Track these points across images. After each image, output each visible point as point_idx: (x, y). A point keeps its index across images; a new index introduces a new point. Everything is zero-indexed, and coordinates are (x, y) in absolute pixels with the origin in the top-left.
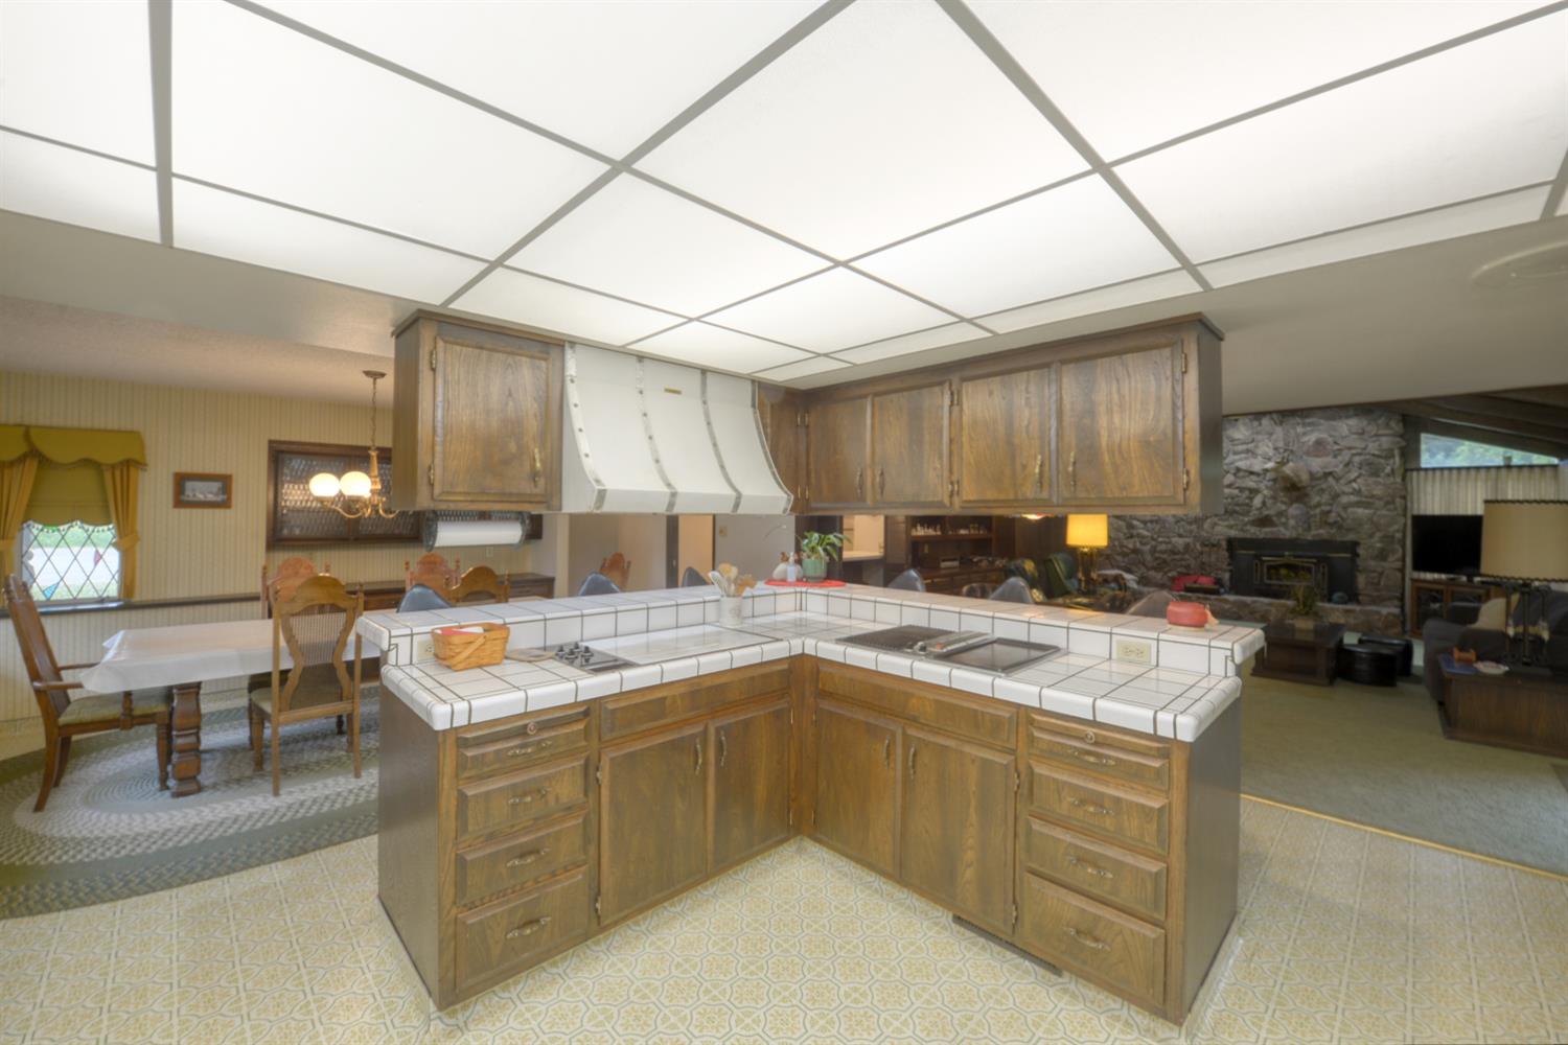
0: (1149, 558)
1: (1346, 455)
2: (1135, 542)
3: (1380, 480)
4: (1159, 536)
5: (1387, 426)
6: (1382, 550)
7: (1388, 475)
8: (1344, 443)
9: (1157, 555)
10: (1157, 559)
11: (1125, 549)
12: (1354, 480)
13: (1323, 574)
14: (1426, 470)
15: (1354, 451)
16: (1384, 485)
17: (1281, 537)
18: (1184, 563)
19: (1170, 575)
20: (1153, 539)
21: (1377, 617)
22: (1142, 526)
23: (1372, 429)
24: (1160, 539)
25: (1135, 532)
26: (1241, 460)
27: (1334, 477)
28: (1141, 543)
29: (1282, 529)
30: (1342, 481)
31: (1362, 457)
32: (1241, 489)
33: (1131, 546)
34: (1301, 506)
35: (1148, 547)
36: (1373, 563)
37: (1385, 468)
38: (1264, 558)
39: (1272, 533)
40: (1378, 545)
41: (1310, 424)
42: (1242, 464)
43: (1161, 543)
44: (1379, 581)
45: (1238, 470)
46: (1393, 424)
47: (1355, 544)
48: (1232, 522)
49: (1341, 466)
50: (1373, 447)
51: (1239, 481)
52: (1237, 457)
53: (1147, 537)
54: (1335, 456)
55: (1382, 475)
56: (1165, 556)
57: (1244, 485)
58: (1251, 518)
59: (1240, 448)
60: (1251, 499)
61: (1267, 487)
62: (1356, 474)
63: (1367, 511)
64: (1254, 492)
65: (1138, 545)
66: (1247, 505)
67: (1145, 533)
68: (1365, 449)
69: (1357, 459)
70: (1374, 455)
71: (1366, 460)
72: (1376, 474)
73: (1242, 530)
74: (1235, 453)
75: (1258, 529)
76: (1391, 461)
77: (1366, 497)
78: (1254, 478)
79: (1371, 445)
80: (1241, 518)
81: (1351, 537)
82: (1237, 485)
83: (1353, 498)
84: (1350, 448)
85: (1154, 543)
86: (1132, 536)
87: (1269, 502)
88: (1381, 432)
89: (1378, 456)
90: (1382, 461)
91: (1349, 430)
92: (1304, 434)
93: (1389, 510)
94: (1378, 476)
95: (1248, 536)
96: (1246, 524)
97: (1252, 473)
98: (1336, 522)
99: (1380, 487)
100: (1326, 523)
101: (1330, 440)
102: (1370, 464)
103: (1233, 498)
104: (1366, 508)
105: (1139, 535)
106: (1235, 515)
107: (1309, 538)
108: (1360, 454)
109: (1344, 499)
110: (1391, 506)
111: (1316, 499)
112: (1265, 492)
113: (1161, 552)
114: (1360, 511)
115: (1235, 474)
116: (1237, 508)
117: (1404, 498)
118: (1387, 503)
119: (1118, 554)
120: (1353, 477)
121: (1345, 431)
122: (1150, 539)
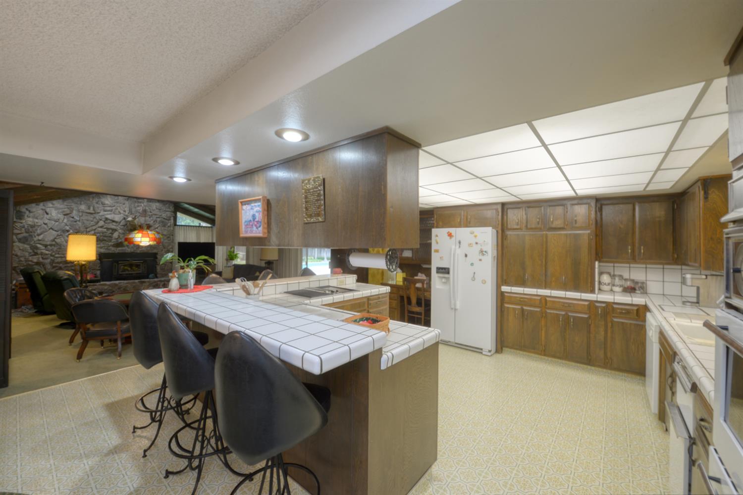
1: (154, 218)
2: (39, 258)
3: (166, 228)
4: (56, 254)
5: (169, 208)
7: (169, 227)
8: (154, 212)
9: (54, 265)
10: (54, 267)
11: (30, 263)
12: (157, 228)
13: (145, 267)
14: (179, 226)
15: (157, 216)
17: (127, 252)
18: (73, 268)
20: (51, 255)
22: (44, 248)
23: (164, 208)
24: (57, 255)
25: (39, 252)
26: (108, 214)
28: (43, 258)
29: (126, 248)
31: (160, 219)
32: (108, 229)
33: (35, 260)
35: (49, 260)
37: (167, 224)
38: (120, 262)
39: (122, 250)
41: (140, 202)
42: (109, 217)
43: (57, 257)
45: (107, 219)
46: (171, 208)
47: (157, 254)
48: (102, 245)
49: (152, 222)
50: (164, 215)
51: (106, 225)
52: (106, 213)
53: (47, 254)
54: (150, 218)
55: (167, 226)
56: (61, 265)
57: (109, 227)
58: (112, 244)
59: (108, 208)
60: (112, 234)
61: (121, 229)
62: (158, 225)
64: (114, 230)
65: (41, 259)
66: (110, 237)
67: (47, 252)
68: (161, 215)
69: (158, 219)
70: (164, 218)
72: (164, 226)
73: (107, 249)
74: (105, 211)
75: (115, 248)
76: (170, 221)
78: (114, 224)
79: (163, 215)
80: (107, 243)
81: (155, 251)
82: (105, 227)
84: (156, 215)
85: (52, 258)
86: (36, 254)
87: (121, 236)
88: (167, 210)
89: (166, 219)
90: (167, 221)
91: (156, 208)
92: (138, 206)
93: (169, 240)
95: (111, 252)
96: (109, 247)
97: (114, 221)
99: (166, 231)
101: (149, 210)
102: (163, 222)
103: (103, 233)
105: (42, 254)
106: (104, 242)
107: (138, 252)
108: (159, 218)
110: (169, 239)
112: (120, 231)
113: (58, 263)
115: (104, 221)
116: (105, 238)
117: (172, 235)
118: (168, 237)
120: (156, 227)
121: (154, 208)
122: (49, 255)
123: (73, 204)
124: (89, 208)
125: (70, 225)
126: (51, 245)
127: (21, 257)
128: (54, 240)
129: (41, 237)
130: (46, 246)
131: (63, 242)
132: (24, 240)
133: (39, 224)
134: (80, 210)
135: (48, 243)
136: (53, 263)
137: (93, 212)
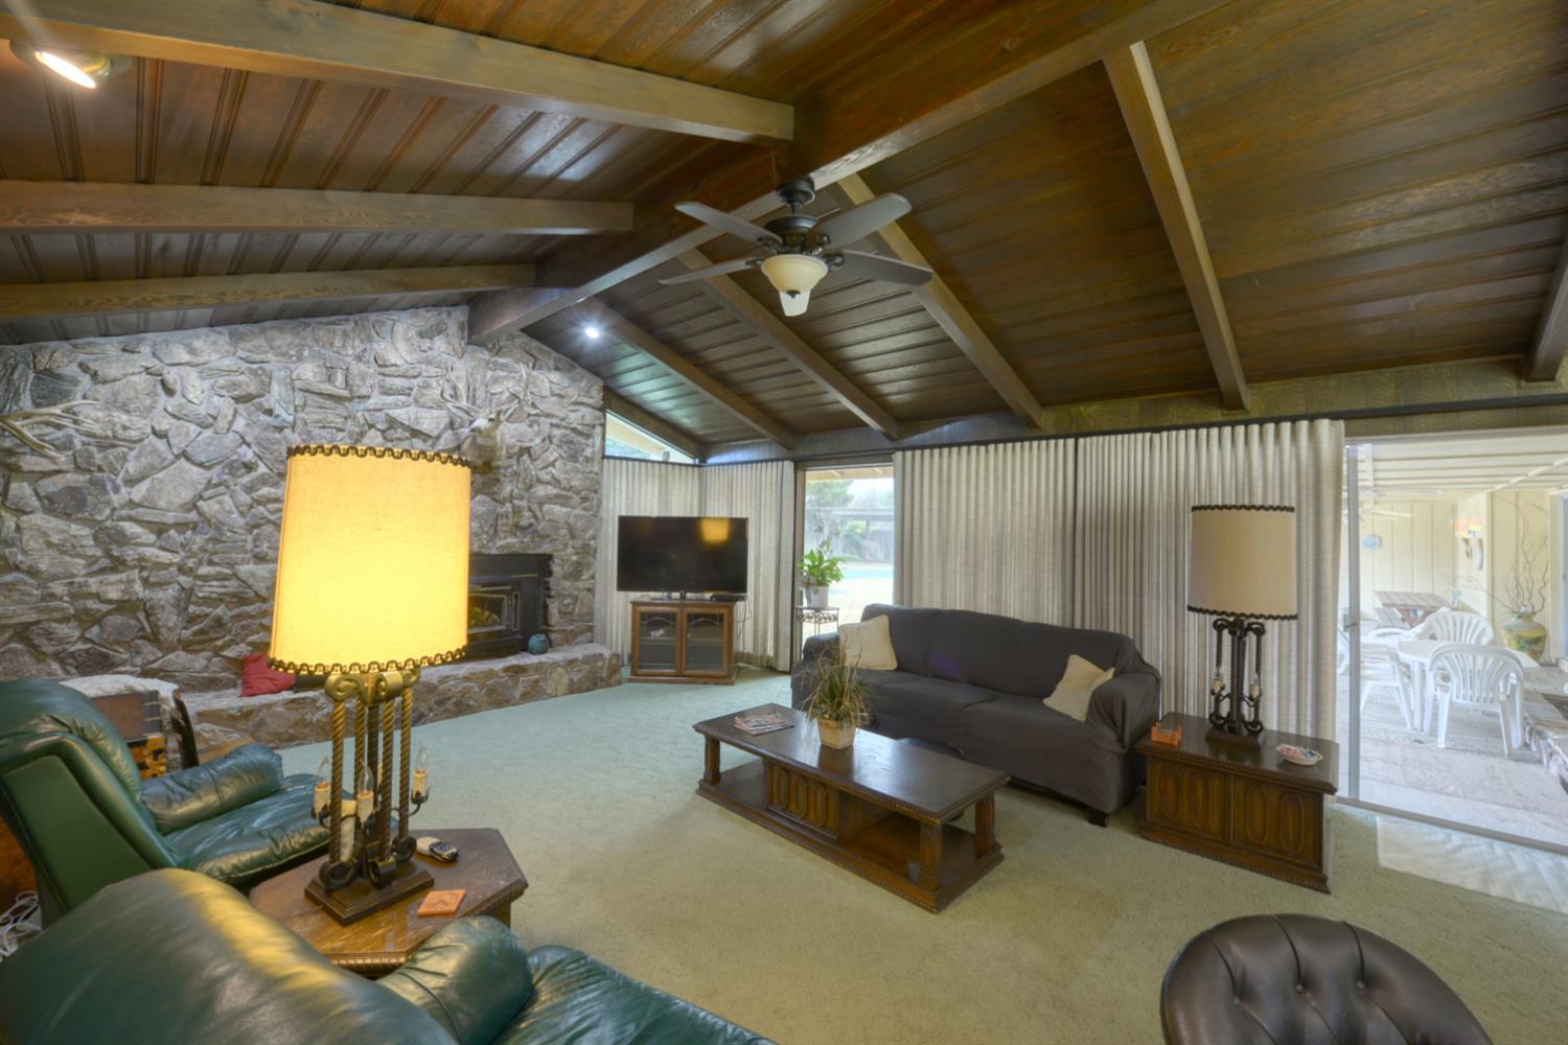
0: (170, 619)
1: (544, 425)
2: (130, 582)
3: (578, 466)
4: (200, 563)
5: (588, 393)
6: (578, 563)
7: (586, 460)
8: (543, 407)
9: (192, 609)
10: (192, 620)
11: (92, 604)
12: (552, 464)
13: (516, 610)
14: (613, 458)
15: (554, 421)
16: (583, 472)
19: (228, 653)
20: (182, 570)
21: (600, 664)
22: (152, 538)
23: (573, 393)
24: (204, 570)
25: (130, 554)
26: (397, 406)
27: (530, 455)
28: (145, 582)
30: (539, 463)
31: (564, 431)
33: (114, 594)
34: (487, 499)
35: (171, 592)
36: (567, 584)
37: (583, 450)
40: (575, 558)
41: (503, 367)
42: (400, 414)
43: (205, 578)
44: (574, 610)
45: (392, 423)
46: (594, 392)
47: (549, 557)
49: (538, 441)
50: (573, 419)
52: (390, 399)
53: (166, 566)
54: (532, 425)
55: (581, 459)
56: (220, 611)
59: (399, 383)
62: (556, 455)
63: (564, 510)
65: (138, 587)
67: (165, 557)
68: (563, 419)
69: (556, 433)
70: (574, 430)
71: (565, 435)
72: (574, 458)
74: (386, 392)
76: (590, 442)
77: (565, 489)
78: (416, 443)
79: (571, 415)
81: (545, 548)
83: (552, 490)
84: (548, 416)
85: (184, 580)
86: (118, 564)
88: (581, 399)
89: (580, 433)
90: (582, 440)
92: (496, 380)
93: (585, 509)
94: (576, 461)
97: (416, 433)
98: (531, 525)
99: (579, 476)
100: (517, 526)
101: (527, 397)
102: (571, 442)
104: (563, 505)
105: (142, 563)
107: (494, 551)
108: (557, 426)
109: (541, 491)
110: (587, 504)
111: (507, 489)
113: (207, 601)
114: (557, 508)
115: (382, 432)
117: (597, 492)
118: (585, 499)
119: (65, 620)
120: (552, 459)
121: (545, 389)
122: (173, 569)
123: (270, 356)
124: (330, 379)
125: (259, 444)
126: (181, 526)
127: (55, 578)
128: (193, 506)
129: (139, 492)
130: (160, 529)
131: (230, 512)
132: (69, 504)
133: (134, 434)
134: (298, 384)
135: (170, 517)
136: (188, 602)
137: (346, 393)
